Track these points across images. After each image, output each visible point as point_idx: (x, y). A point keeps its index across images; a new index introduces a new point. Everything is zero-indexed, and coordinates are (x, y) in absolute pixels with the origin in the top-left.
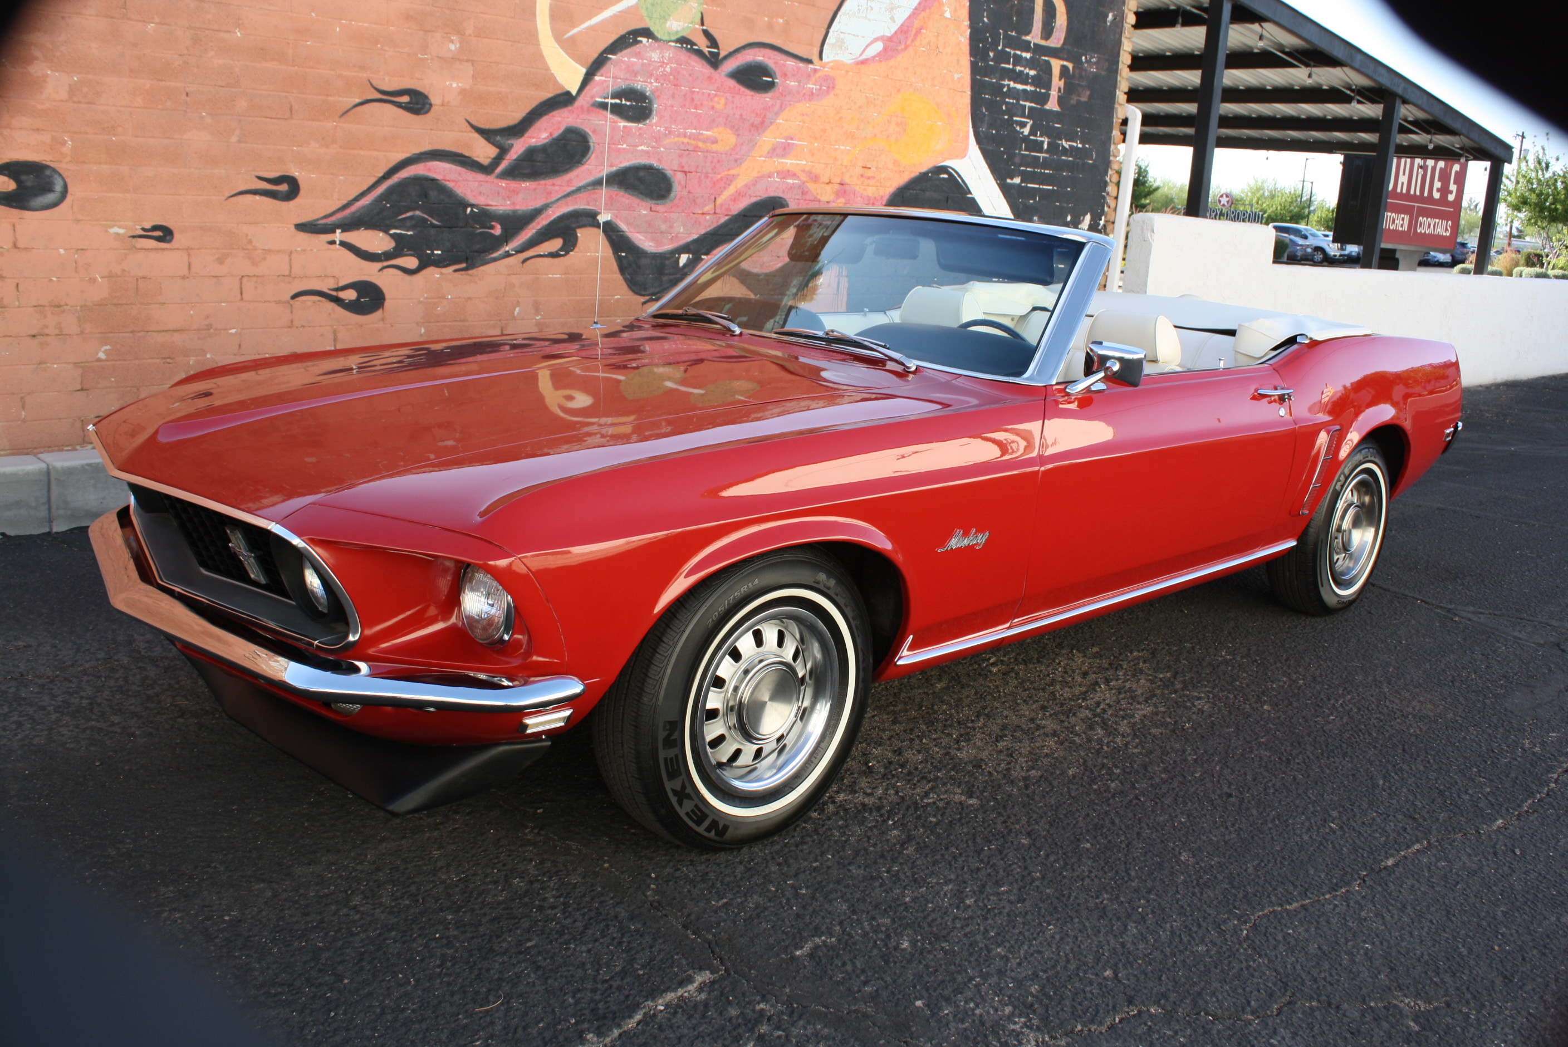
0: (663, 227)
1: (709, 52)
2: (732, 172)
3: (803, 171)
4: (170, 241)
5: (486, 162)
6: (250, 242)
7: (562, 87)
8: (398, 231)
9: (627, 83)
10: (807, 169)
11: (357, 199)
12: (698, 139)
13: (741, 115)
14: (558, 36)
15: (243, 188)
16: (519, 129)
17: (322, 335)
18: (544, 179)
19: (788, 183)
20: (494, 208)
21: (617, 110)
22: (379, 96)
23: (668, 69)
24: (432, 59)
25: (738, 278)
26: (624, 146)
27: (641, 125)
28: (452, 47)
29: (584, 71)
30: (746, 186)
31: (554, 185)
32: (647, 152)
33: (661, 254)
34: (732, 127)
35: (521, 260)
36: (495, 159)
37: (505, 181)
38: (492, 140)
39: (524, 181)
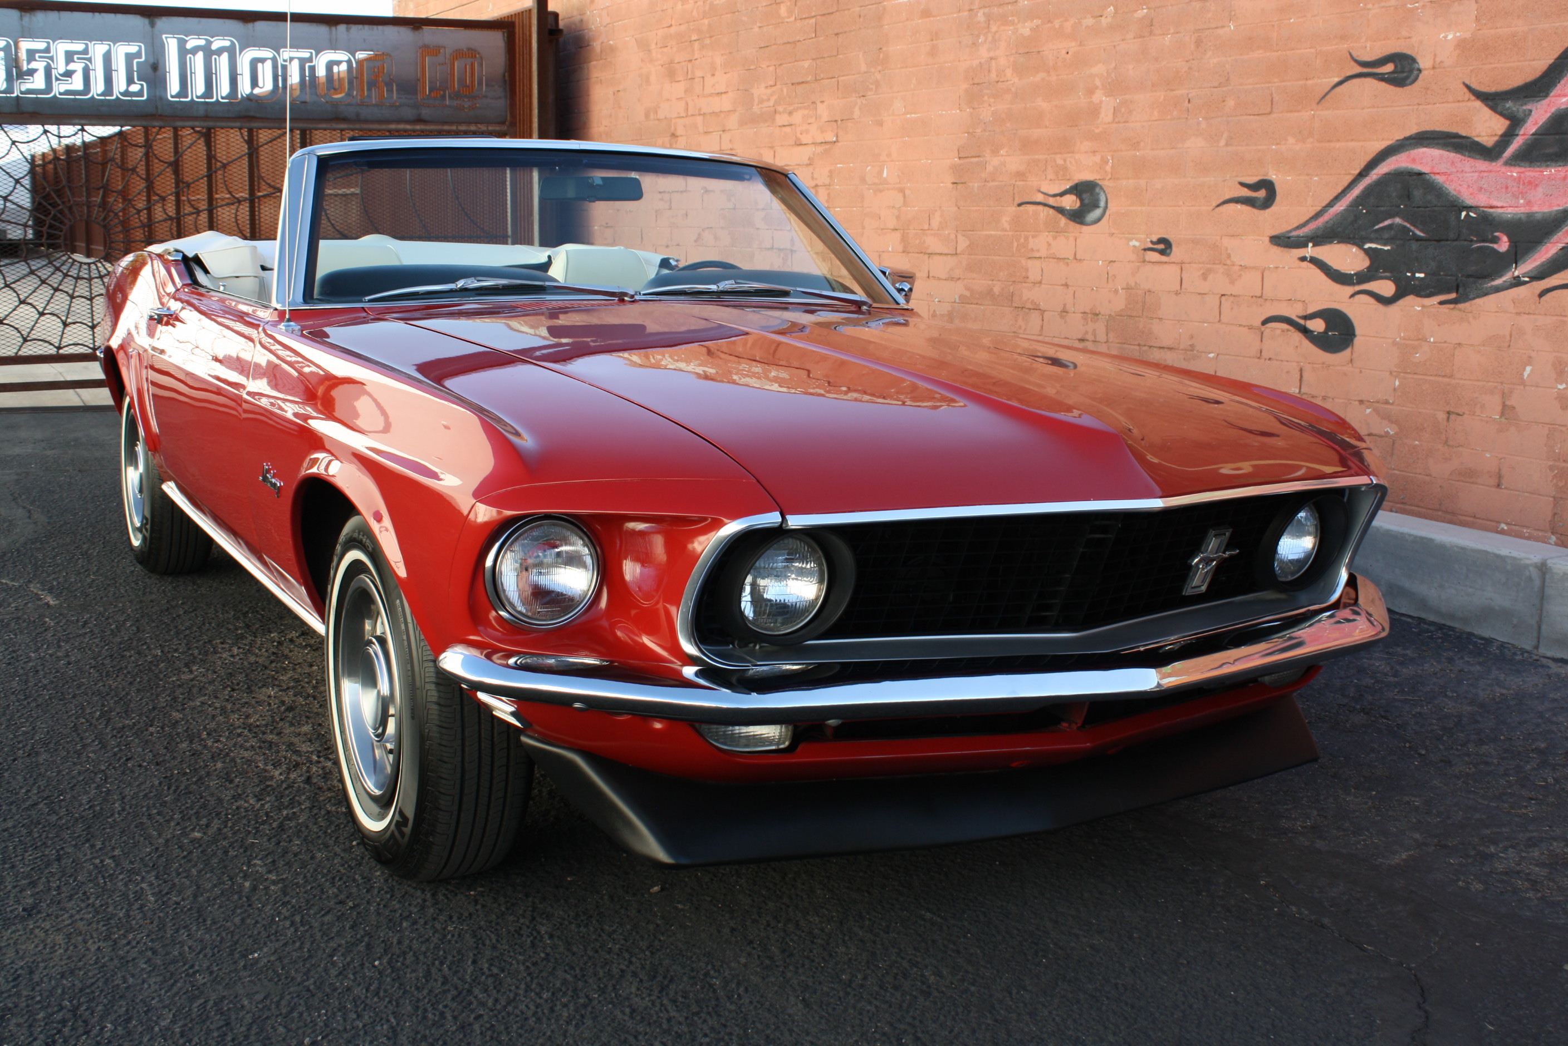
4: (1168, 255)
5: (1488, 140)
6: (1229, 256)
8: (1373, 246)
11: (1331, 204)
15: (1227, 197)
16: (1542, 86)
17: (1288, 372)
20: (1500, 211)
22: (1359, 70)
24: (1424, 6)
35: (1538, 292)
36: (1503, 136)
37: (1518, 169)
38: (1499, 109)
39: (1547, 166)
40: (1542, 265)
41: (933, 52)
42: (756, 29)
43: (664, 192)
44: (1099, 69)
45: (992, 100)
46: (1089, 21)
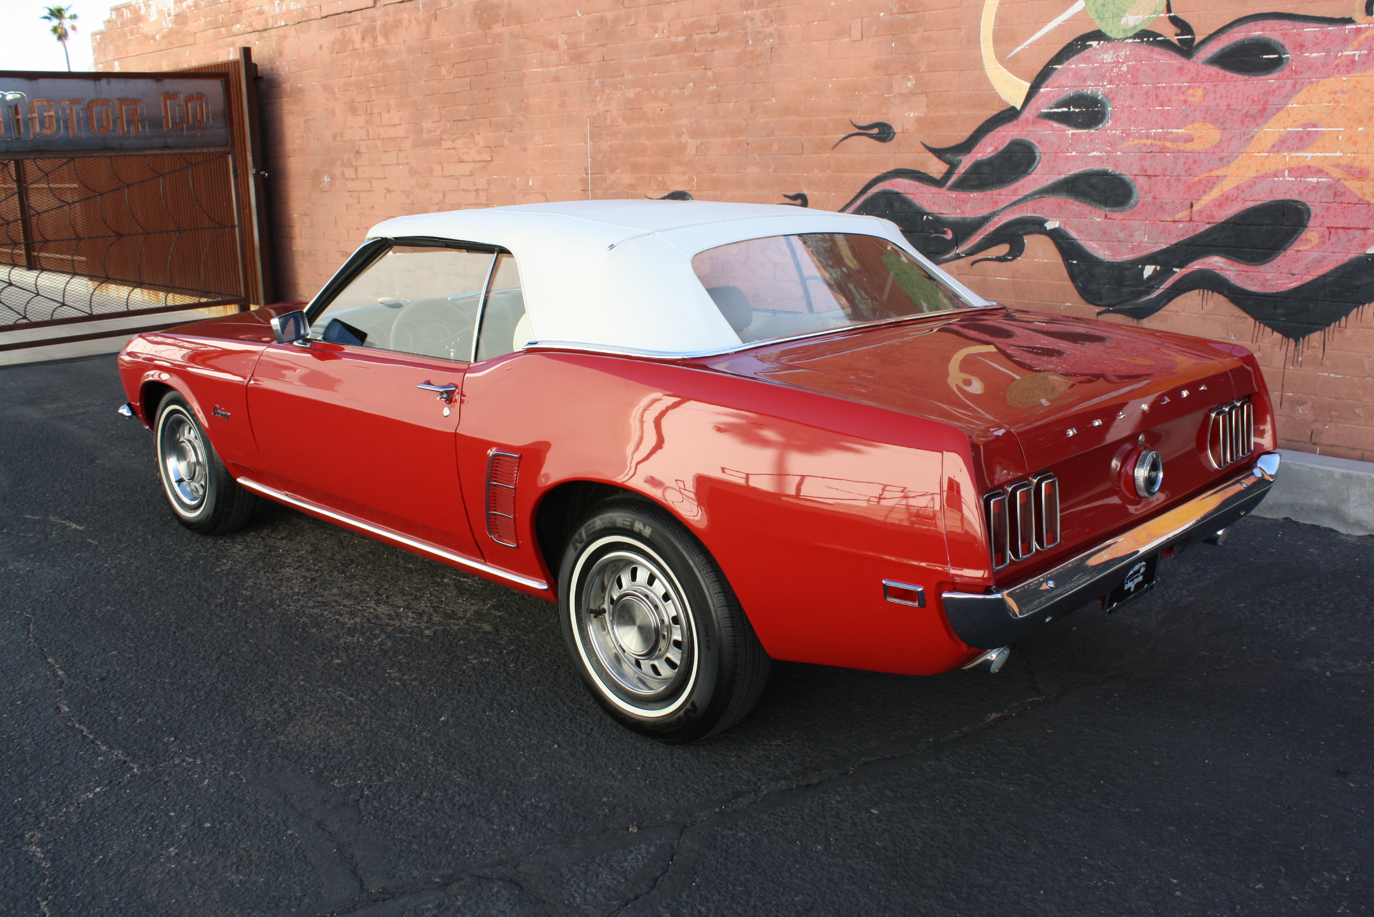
0: (1121, 236)
1: (1179, 40)
2: (1215, 173)
3: (1337, 166)
5: (938, 176)
7: (1007, 103)
9: (1075, 90)
10: (1343, 162)
12: (1165, 139)
13: (1229, 105)
14: (1001, 58)
16: (966, 146)
18: (991, 189)
19: (1309, 183)
20: (946, 216)
21: (1065, 119)
22: (857, 131)
23: (1124, 68)
24: (895, 96)
25: (1225, 296)
26: (1074, 153)
27: (1092, 131)
28: (910, 84)
29: (1028, 85)
30: (1238, 188)
31: (1000, 194)
32: (1100, 158)
33: (1119, 263)
34: (1214, 121)
35: (971, 262)
36: (945, 173)
37: (955, 193)
38: (943, 158)
39: (972, 192)
40: (972, 247)
41: (563, 104)
42: (423, 82)
43: (353, 191)
44: (684, 121)
45: (608, 138)
46: (676, 91)
